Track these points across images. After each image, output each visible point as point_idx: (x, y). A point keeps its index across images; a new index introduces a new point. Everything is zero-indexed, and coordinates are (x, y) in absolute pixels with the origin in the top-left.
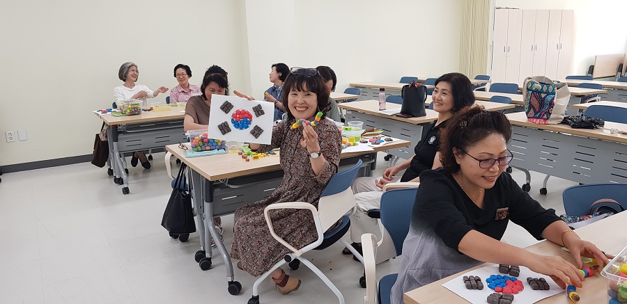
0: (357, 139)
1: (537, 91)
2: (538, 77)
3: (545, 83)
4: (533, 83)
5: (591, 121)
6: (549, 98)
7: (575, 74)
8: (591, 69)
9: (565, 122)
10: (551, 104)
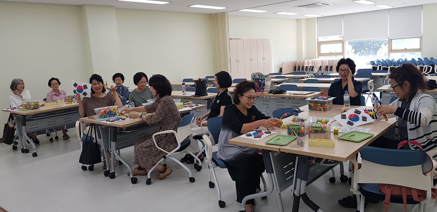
0: (181, 106)
1: (257, 79)
2: (257, 73)
3: (260, 75)
4: (255, 76)
5: (281, 91)
6: (263, 82)
7: (273, 73)
8: (281, 69)
9: (270, 92)
10: (264, 84)
